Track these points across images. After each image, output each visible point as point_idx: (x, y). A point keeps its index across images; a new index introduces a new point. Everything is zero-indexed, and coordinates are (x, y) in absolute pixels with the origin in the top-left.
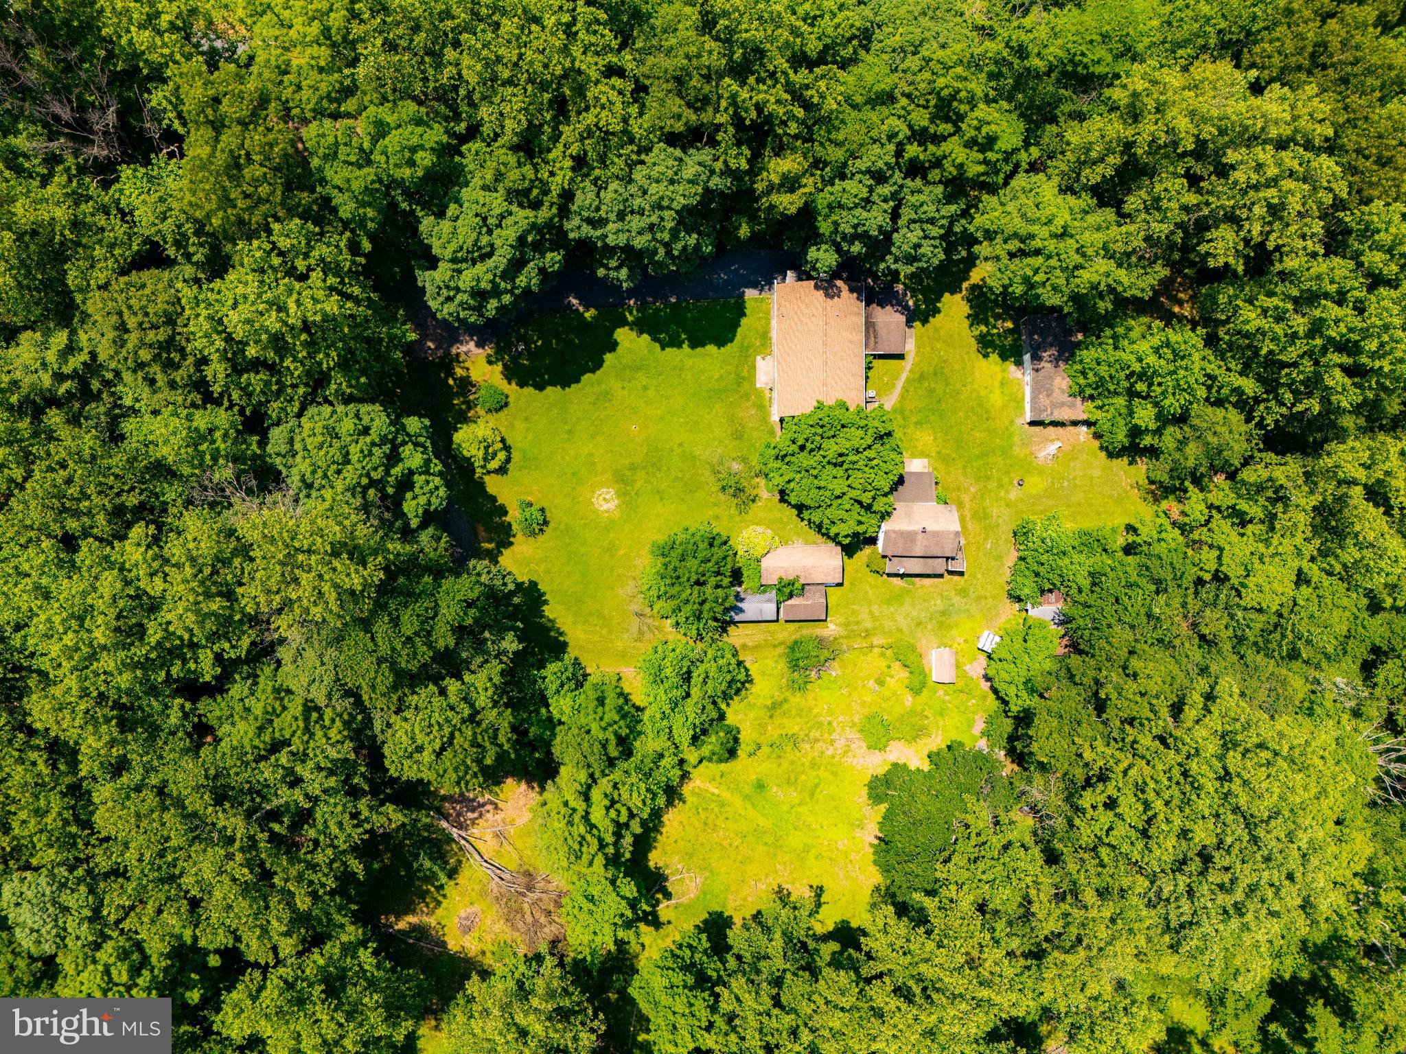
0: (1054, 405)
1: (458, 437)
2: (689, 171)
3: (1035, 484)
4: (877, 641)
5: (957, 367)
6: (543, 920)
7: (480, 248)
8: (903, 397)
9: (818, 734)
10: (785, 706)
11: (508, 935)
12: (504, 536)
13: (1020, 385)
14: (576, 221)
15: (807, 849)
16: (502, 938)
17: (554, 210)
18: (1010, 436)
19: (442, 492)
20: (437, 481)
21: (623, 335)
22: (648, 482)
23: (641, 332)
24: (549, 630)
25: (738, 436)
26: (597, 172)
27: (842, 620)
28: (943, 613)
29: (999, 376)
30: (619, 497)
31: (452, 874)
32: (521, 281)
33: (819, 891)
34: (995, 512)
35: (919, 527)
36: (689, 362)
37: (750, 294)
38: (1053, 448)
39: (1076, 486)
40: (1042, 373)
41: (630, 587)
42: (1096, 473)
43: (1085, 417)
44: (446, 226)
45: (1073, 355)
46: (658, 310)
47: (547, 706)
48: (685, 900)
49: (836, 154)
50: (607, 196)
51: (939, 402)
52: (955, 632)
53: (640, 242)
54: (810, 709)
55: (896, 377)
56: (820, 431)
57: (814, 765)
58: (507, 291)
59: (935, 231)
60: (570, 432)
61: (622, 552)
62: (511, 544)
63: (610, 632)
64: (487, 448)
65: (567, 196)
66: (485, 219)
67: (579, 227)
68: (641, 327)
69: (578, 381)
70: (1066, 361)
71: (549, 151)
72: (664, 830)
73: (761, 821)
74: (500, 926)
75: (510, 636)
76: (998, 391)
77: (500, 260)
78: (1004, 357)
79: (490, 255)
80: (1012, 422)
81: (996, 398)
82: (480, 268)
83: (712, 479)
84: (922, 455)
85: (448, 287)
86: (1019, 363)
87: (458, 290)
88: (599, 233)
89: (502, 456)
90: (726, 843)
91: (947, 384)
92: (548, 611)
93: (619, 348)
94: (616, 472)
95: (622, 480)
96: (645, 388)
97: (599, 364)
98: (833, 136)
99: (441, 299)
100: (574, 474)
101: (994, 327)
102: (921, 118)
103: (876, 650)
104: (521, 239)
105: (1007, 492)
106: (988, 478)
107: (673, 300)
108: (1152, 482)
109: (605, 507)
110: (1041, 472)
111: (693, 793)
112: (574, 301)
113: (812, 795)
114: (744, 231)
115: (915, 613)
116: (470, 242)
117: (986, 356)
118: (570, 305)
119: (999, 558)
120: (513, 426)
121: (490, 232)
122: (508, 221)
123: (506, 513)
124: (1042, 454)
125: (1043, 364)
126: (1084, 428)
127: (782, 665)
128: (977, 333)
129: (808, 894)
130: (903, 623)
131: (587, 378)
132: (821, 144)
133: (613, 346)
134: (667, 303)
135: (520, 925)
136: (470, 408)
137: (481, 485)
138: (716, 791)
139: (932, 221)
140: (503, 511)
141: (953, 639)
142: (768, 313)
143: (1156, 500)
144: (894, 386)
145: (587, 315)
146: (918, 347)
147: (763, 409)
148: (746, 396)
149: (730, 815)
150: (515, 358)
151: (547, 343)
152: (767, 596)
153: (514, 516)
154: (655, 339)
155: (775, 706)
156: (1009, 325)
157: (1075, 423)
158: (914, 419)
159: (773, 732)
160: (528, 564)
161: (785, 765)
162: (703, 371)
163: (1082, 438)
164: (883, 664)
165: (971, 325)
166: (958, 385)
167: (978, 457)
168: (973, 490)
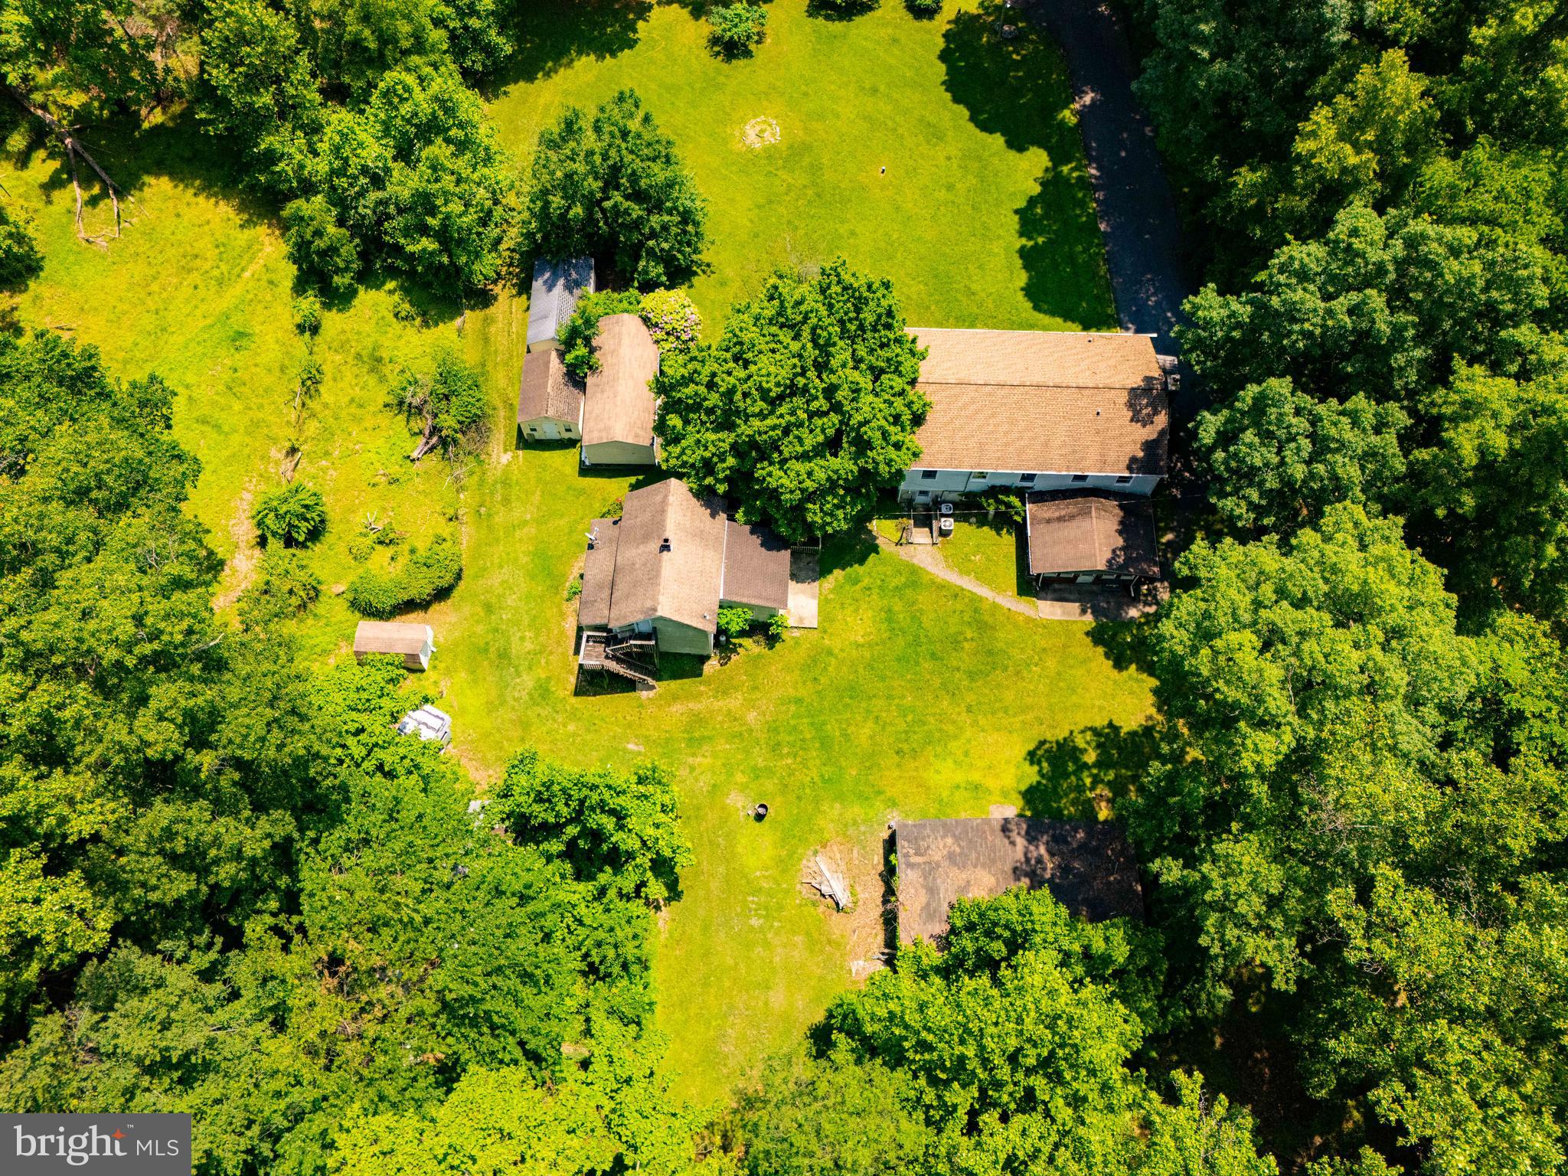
0: (930, 871)
3: (758, 853)
4: (469, 534)
5: (1009, 696)
8: (942, 587)
18: (863, 798)
21: (1037, 161)
22: (790, 188)
23: (1044, 183)
27: (515, 476)
28: (504, 655)
29: (991, 783)
30: (766, 150)
34: (703, 761)
36: (997, 247)
38: (835, 888)
39: (749, 946)
40: (1000, 841)
43: (904, 942)
46: (1082, 204)
51: (934, 656)
52: (462, 676)
55: (981, 578)
60: (875, 91)
62: (697, 17)
68: (1052, 184)
69: (956, 100)
72: (201, 199)
76: (960, 777)
78: (1030, 795)
80: (893, 807)
81: (943, 776)
84: (825, 615)
91: (971, 676)
93: (1012, 155)
94: (807, 148)
95: (794, 154)
96: (950, 188)
97: (986, 127)
100: (806, 94)
101: (1096, 781)
105: (743, 788)
106: (776, 748)
107: (1102, 227)
109: (751, 133)
110: (785, 864)
111: (254, 240)
112: (1088, 99)
113: (204, 421)
115: (511, 601)
117: (1032, 757)
118: (1081, 93)
124: (822, 861)
125: (1021, 842)
128: (1080, 742)
130: (495, 579)
131: (963, 112)
133: (1017, 144)
134: (1097, 218)
138: (247, 274)
141: (449, 671)
144: (963, 572)
145: (1067, 113)
146: (1046, 626)
149: (202, 292)
151: (1016, 65)
154: (1032, 201)
155: (375, 362)
156: (1104, 813)
158: (898, 606)
159: (330, 361)
160: (666, 39)
161: (268, 380)
162: (982, 267)
163: (858, 963)
164: (420, 542)
165: (1095, 731)
166: (971, 698)
167: (819, 728)
168: (751, 717)
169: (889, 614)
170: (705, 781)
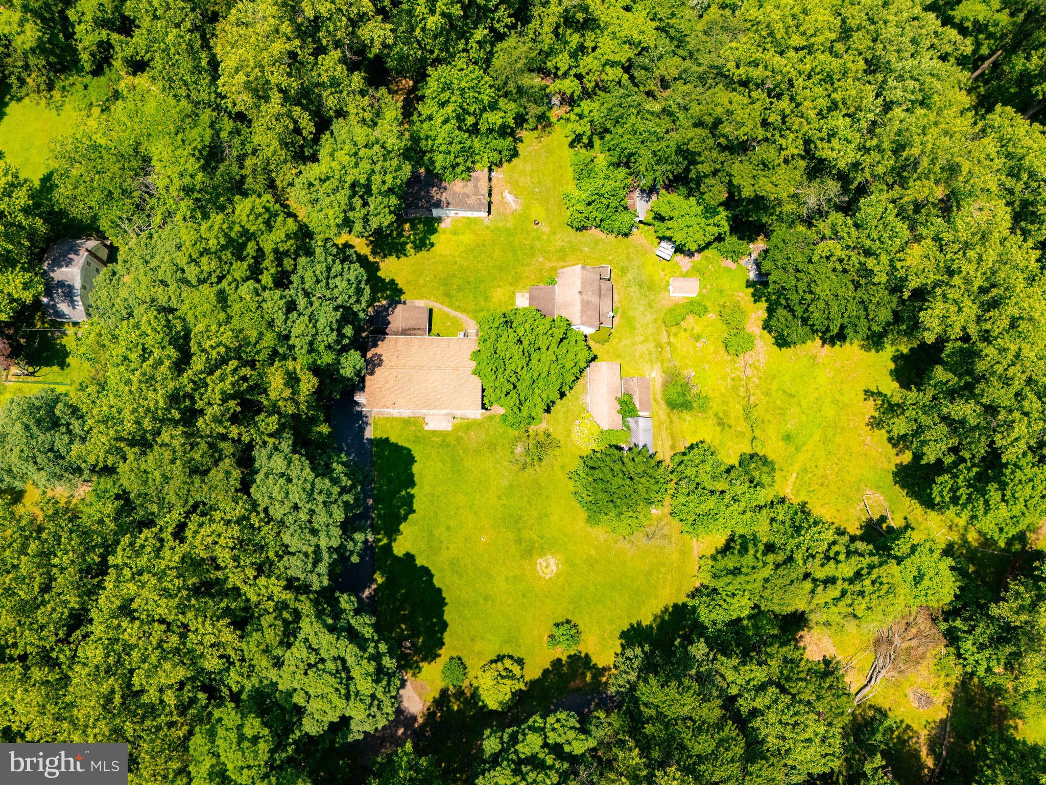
0: (476, 193)
1: (493, 705)
2: (278, 464)
3: (537, 212)
4: (664, 338)
5: (440, 268)
6: (914, 630)
7: (337, 671)
8: (464, 311)
9: (742, 389)
10: (721, 415)
11: (929, 663)
12: (581, 662)
13: (456, 220)
14: (314, 578)
15: (836, 402)
16: (933, 668)
17: (303, 598)
18: (498, 229)
19: (562, 715)
20: (551, 720)
21: (399, 549)
22: (531, 529)
23: (398, 531)
24: (663, 620)
25: (492, 447)
26: (271, 554)
27: (648, 366)
28: (641, 286)
29: (450, 236)
30: (544, 554)
31: (883, 714)
32: (368, 632)
33: (868, 393)
34: (559, 243)
35: (578, 298)
36: (427, 489)
37: (369, 433)
38: (509, 198)
39: (539, 182)
40: (450, 201)
41: (624, 545)
42: (528, 167)
43: (486, 170)
44: (314, 706)
45: (437, 176)
46: (379, 516)
47: (739, 620)
48: (886, 504)
49: (269, 339)
50: (295, 543)
51: (469, 283)
52: (656, 278)
53: (339, 515)
54: (722, 395)
55: (447, 316)
56: (500, 371)
57: (768, 394)
58: (376, 647)
59: (337, 268)
60: (486, 599)
61: (593, 552)
62: (587, 655)
63: (663, 564)
64: (503, 677)
65: (291, 584)
66: (310, 666)
67: (319, 575)
68: (392, 531)
69: (439, 591)
70: (441, 180)
71: (248, 600)
73: (817, 437)
74: (922, 669)
75: (692, 649)
76: (462, 237)
77: (350, 651)
78: (434, 231)
79: (343, 661)
80: (487, 228)
81: (467, 238)
82: (356, 673)
83: (530, 471)
84: (512, 297)
85: (371, 705)
86: (439, 220)
87: (373, 697)
88: (326, 556)
89: (508, 663)
90: (836, 468)
91: (454, 276)
92: (646, 622)
93: (412, 552)
94: (522, 556)
95: (529, 551)
96: (448, 528)
97: (426, 571)
98: (253, 341)
99: (378, 714)
100: (524, 596)
101: (409, 237)
102: (240, 269)
103: (672, 340)
104: (331, 629)
105: (543, 233)
106: (532, 248)
107: (371, 502)
108: (536, 128)
109: (553, 567)
110: (527, 207)
111: (797, 495)
112: (367, 593)
113: (793, 396)
114: (324, 429)
115: (642, 308)
116: (332, 681)
117: (432, 245)
118: (370, 597)
119: (596, 242)
120: (479, 653)
121: (322, 660)
122: (314, 641)
123: (559, 660)
124: (514, 206)
125: (443, 199)
126: (493, 174)
127: (686, 415)
128: (412, 251)
129: (871, 402)
130: (649, 318)
131: (437, 583)
132: (258, 352)
133: (410, 557)
134: (373, 508)
135: (921, 650)
136: (462, 693)
137: (533, 684)
138: (794, 475)
139: (329, 269)
140: (557, 663)
141: (662, 279)
142: (387, 419)
143: (550, 125)
144: (455, 317)
145: (380, 581)
146: (422, 297)
147: (469, 426)
148: (459, 439)
149: (813, 465)
150: (416, 649)
151: (404, 619)
152: (632, 425)
153: (562, 652)
154: (405, 518)
155: (721, 423)
156: (407, 226)
157: (490, 179)
158: (483, 303)
159: (743, 426)
160: (604, 639)
161: (769, 417)
162: (436, 476)
163: (501, 176)
164: (683, 335)
165: (406, 255)
166: (455, 267)
167: (515, 254)
168: (541, 259)
169: (486, 299)
170: (558, 236)
